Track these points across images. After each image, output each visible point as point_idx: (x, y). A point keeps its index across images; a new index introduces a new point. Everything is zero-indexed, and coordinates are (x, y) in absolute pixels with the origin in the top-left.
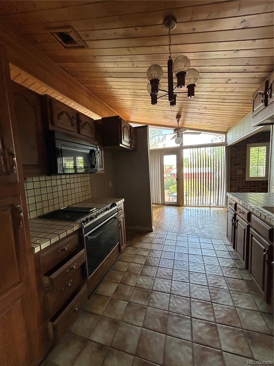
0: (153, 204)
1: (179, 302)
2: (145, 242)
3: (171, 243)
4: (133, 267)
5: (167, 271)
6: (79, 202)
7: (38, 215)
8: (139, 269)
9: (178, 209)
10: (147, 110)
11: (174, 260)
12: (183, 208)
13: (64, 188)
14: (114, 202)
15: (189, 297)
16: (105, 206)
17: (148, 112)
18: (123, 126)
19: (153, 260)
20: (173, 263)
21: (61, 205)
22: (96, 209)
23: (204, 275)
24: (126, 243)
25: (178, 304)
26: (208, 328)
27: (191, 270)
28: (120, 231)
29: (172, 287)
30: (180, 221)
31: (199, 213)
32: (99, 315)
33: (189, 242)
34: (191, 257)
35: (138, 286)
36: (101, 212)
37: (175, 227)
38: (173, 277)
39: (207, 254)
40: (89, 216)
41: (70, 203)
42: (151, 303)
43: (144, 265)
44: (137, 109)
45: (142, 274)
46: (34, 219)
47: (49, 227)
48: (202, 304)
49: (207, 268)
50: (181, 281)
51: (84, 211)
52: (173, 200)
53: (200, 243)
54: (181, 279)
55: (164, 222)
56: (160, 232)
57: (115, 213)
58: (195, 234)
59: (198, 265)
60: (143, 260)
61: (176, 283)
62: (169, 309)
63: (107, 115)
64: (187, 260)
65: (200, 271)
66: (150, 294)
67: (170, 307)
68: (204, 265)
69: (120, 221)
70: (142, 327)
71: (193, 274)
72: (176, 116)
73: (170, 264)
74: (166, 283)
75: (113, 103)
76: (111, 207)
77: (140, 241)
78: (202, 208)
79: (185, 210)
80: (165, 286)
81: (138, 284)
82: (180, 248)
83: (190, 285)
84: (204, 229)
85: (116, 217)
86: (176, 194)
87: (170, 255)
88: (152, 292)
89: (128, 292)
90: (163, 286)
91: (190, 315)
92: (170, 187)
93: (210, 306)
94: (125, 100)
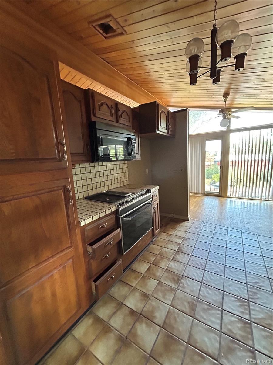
0: (190, 193)
1: (210, 292)
2: (179, 230)
3: (207, 234)
4: (166, 252)
5: (200, 261)
6: (117, 187)
7: (84, 197)
8: (171, 254)
9: (219, 200)
10: (189, 91)
11: (209, 251)
12: (227, 199)
13: (105, 174)
14: (149, 189)
15: (222, 290)
16: (141, 192)
17: (190, 93)
18: (160, 112)
19: (186, 248)
20: (208, 254)
21: (103, 189)
22: (132, 194)
23: (243, 272)
24: (160, 228)
25: (209, 294)
26: (241, 324)
27: (228, 264)
28: (154, 216)
29: (204, 276)
30: (221, 213)
31: (246, 206)
32: (133, 287)
33: (228, 236)
34: (230, 251)
35: (168, 269)
36: (136, 197)
37: (214, 219)
38: (206, 267)
39: (249, 251)
40: (125, 200)
41: (110, 188)
42: (180, 286)
43: (177, 251)
44: (177, 92)
45: (174, 259)
46: (82, 199)
47: (92, 207)
48: (237, 300)
49: (247, 266)
50: (215, 273)
51: (122, 195)
52: (214, 190)
53: (242, 238)
54: (215, 271)
55: (202, 213)
56: (196, 222)
57: (150, 199)
58: (238, 228)
59: (237, 261)
60: (176, 246)
61: (209, 274)
62: (198, 296)
63: (145, 102)
64: (225, 254)
65: (238, 267)
66: (180, 279)
67: (200, 295)
68: (244, 262)
69: (155, 207)
70: (171, 306)
71: (230, 268)
72: (223, 94)
73: (204, 255)
74: (198, 272)
75: (152, 88)
76: (146, 193)
77: (174, 228)
78: (249, 201)
79: (228, 201)
80: (197, 274)
81: (169, 267)
82: (218, 240)
83: (224, 279)
84: (249, 224)
85: (151, 203)
86: (218, 184)
87: (205, 246)
88: (182, 277)
89: (159, 273)
90: (195, 274)
91: (221, 307)
92: (213, 176)
93: (246, 304)
94: (164, 84)
